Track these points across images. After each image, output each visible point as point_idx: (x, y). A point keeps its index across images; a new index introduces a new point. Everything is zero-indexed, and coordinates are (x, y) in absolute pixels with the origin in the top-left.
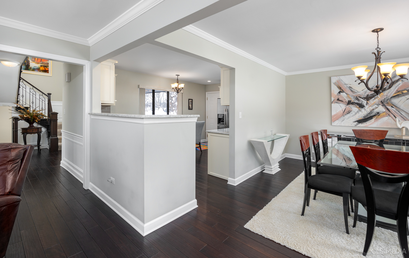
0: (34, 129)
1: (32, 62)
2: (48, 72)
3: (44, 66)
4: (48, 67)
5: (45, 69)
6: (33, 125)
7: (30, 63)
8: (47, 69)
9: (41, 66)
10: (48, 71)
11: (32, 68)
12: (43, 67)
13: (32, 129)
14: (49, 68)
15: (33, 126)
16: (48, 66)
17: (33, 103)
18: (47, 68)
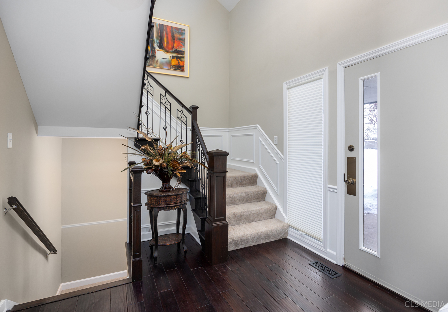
0: (172, 197)
1: (160, 50)
2: (183, 70)
3: (178, 58)
4: (182, 59)
5: (179, 63)
6: (169, 185)
7: (156, 51)
8: (181, 64)
9: (173, 57)
10: (183, 66)
11: (159, 61)
12: (175, 59)
13: (169, 198)
14: (184, 62)
15: (171, 187)
16: (184, 57)
17: (165, 128)
18: (181, 61)
